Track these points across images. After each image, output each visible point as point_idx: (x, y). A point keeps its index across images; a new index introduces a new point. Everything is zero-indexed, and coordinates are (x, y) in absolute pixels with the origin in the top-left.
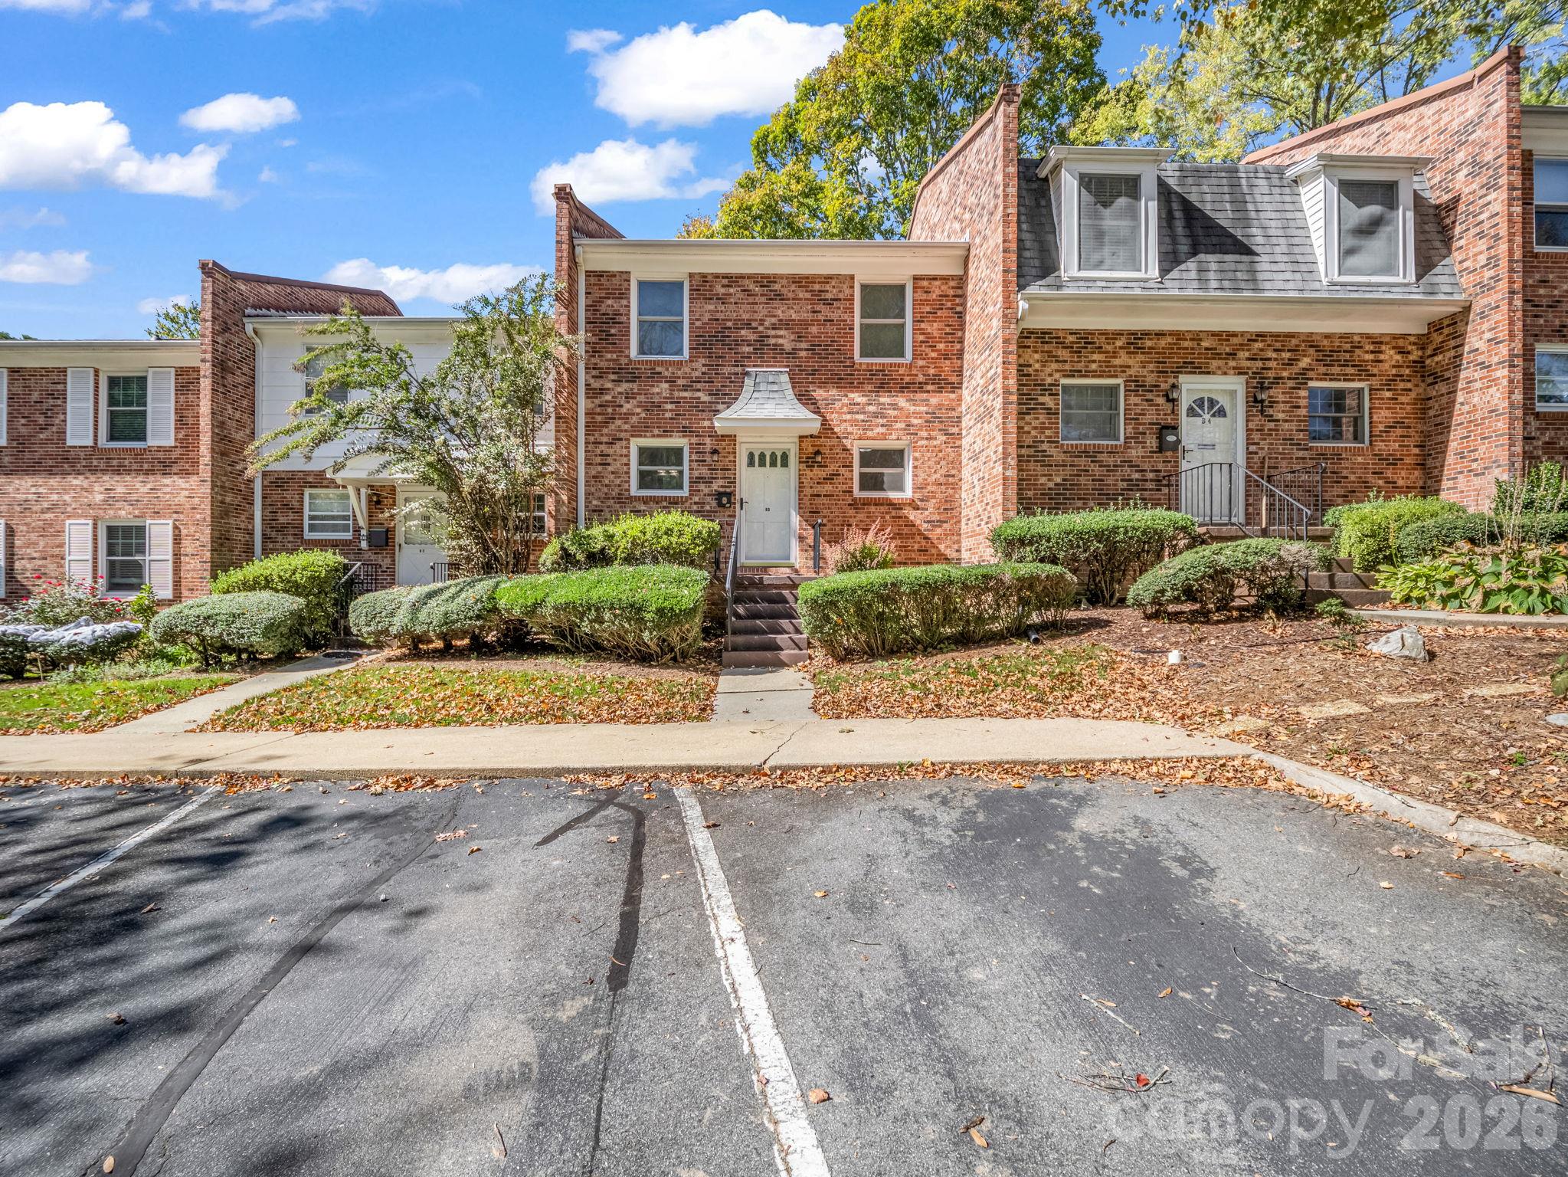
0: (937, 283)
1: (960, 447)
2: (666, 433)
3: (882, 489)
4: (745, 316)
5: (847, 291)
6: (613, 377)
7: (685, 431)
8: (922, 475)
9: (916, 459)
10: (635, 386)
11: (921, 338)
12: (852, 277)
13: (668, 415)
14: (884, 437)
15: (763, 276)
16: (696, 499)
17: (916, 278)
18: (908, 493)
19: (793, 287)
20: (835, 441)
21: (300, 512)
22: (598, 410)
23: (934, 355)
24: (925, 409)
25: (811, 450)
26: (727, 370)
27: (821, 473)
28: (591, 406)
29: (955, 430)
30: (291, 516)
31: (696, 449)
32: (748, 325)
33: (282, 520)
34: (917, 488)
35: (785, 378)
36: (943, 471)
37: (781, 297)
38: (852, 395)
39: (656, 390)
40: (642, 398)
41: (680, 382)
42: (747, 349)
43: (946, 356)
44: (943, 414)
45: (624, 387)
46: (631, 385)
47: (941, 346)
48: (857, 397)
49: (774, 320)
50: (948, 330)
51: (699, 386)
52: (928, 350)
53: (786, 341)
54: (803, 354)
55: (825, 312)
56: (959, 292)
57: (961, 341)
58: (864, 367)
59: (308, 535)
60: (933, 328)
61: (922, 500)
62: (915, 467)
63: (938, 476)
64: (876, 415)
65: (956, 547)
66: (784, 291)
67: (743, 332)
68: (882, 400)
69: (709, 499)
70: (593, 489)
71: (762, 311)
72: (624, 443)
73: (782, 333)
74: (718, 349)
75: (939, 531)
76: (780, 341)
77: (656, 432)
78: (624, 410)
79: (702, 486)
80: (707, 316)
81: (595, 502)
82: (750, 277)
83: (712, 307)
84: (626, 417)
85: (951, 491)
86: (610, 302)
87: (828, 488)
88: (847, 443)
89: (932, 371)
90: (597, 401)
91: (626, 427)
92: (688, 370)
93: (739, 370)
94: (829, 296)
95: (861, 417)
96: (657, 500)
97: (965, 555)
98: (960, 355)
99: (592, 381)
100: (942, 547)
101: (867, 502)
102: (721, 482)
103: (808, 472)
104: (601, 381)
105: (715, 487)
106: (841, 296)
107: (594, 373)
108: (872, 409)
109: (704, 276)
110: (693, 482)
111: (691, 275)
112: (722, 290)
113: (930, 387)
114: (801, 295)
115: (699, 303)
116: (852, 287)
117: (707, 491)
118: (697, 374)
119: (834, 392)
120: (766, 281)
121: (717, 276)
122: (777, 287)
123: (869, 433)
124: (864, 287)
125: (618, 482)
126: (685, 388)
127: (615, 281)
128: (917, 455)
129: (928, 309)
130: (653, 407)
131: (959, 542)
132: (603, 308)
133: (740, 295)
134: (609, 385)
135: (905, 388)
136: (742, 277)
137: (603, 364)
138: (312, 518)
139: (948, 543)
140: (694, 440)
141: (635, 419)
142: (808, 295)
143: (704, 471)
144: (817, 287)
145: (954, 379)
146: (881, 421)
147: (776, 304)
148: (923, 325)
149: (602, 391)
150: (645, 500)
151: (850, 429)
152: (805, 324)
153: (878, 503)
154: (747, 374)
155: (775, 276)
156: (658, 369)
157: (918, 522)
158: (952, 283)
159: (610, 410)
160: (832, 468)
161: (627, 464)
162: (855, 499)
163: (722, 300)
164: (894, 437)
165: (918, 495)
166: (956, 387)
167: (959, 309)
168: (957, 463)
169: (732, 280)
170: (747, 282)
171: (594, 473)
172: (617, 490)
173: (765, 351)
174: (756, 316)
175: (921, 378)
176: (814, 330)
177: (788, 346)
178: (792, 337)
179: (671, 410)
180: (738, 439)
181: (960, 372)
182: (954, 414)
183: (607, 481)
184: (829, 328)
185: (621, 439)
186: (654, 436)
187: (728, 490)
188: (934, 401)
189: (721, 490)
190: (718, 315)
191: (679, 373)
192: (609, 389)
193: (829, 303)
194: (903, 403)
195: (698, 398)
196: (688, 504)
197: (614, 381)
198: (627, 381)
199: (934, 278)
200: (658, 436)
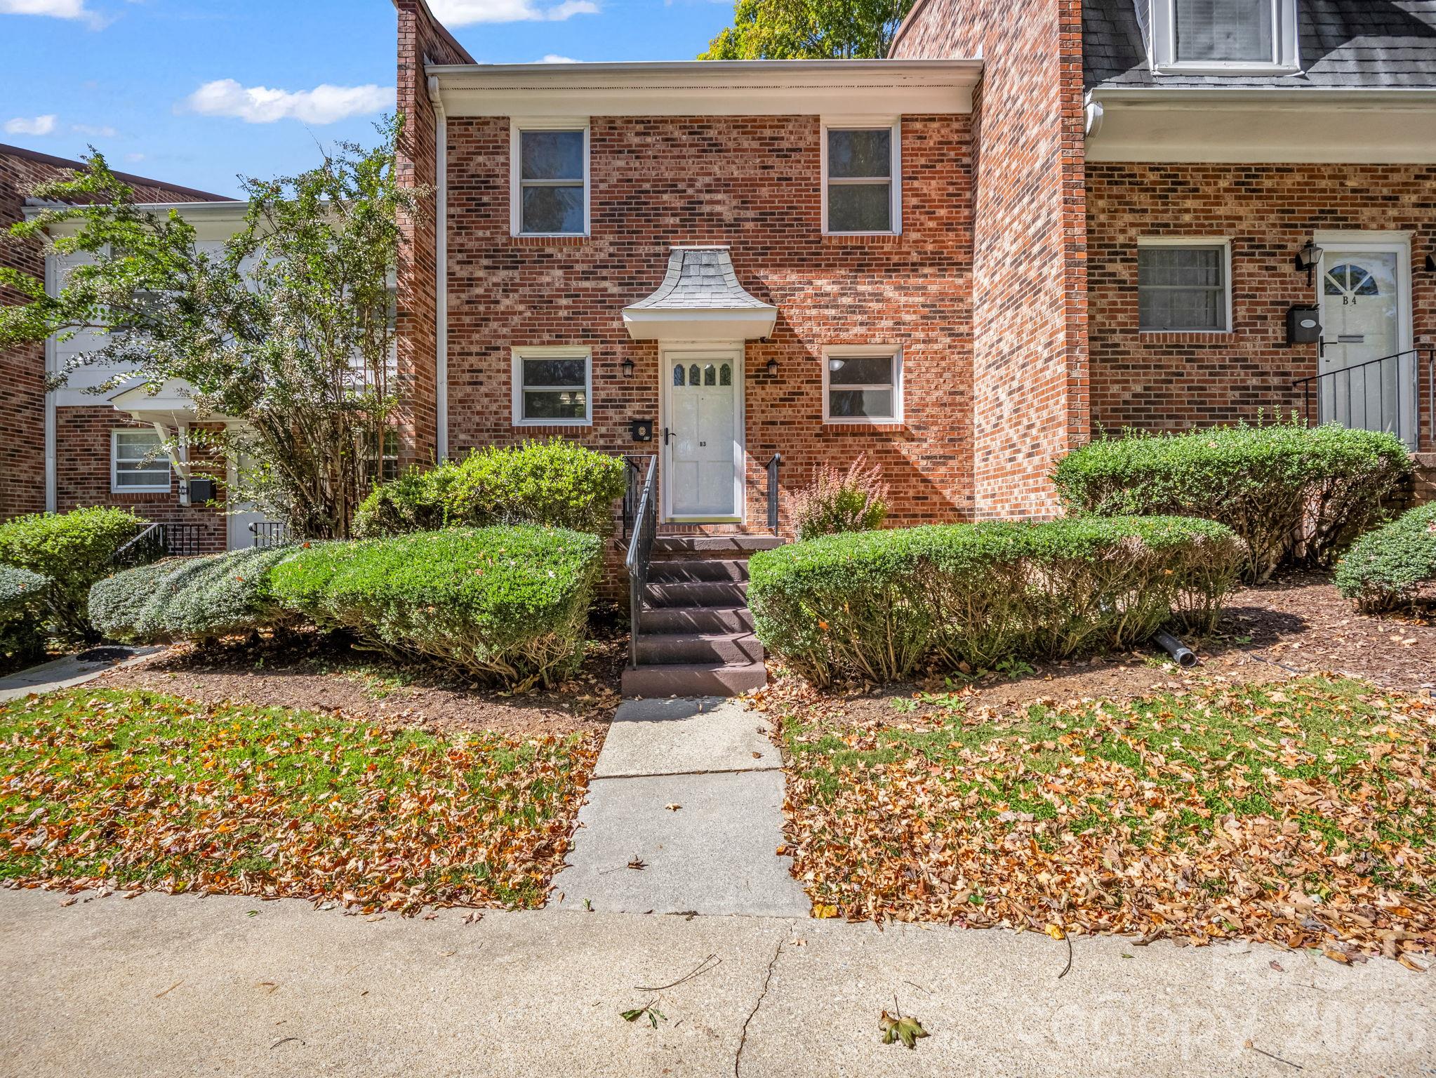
0: (936, 125)
1: (971, 352)
2: (560, 339)
3: (863, 414)
4: (669, 175)
5: (810, 139)
6: (485, 262)
7: (587, 336)
8: (918, 393)
9: (908, 370)
10: (516, 274)
11: (914, 201)
12: (817, 119)
13: (563, 313)
14: (864, 340)
15: (694, 119)
16: (603, 430)
17: (906, 119)
18: (898, 418)
19: (734, 134)
20: (795, 347)
21: (106, 458)
22: (466, 308)
23: (932, 224)
24: (921, 299)
25: (762, 359)
26: (643, 250)
27: (774, 392)
28: (455, 302)
29: (964, 329)
30: (94, 464)
31: (602, 360)
32: (672, 187)
33: (82, 469)
34: (910, 411)
35: (725, 259)
36: (947, 387)
37: (715, 149)
38: (819, 283)
39: (546, 279)
40: (526, 291)
41: (579, 267)
42: (671, 221)
43: (949, 226)
44: (947, 306)
45: (502, 274)
46: (510, 273)
47: (942, 212)
48: (825, 284)
49: (707, 180)
50: (951, 189)
51: (605, 272)
52: (923, 218)
53: (725, 207)
54: (749, 225)
55: (779, 167)
56: (967, 137)
57: (971, 205)
58: (834, 242)
59: (116, 489)
60: (932, 188)
61: (918, 428)
62: (908, 382)
63: (940, 393)
64: (852, 309)
65: (967, 492)
66: (722, 139)
67: (665, 197)
68: (861, 288)
69: (620, 429)
70: (460, 419)
71: (691, 166)
72: (502, 353)
73: (719, 197)
74: (631, 222)
75: (942, 470)
76: (718, 208)
77: (546, 337)
78: (501, 308)
79: (610, 412)
80: (616, 176)
81: (462, 437)
82: (673, 120)
83: (621, 163)
84: (504, 317)
85: (959, 415)
86: (481, 159)
87: (787, 412)
88: (812, 349)
89: (930, 247)
90: (464, 296)
91: (505, 331)
92: (589, 250)
93: (660, 249)
94: (785, 145)
95: (832, 312)
96: (548, 432)
97: (982, 503)
98: (970, 223)
99: (457, 268)
100: (947, 493)
101: (841, 432)
102: (637, 406)
103: (758, 390)
104: (470, 268)
105: (628, 413)
106: (802, 145)
107: (460, 257)
108: (846, 301)
109: (611, 120)
110: (599, 406)
111: (593, 120)
112: (637, 140)
113: (927, 270)
114: (746, 145)
115: (604, 159)
116: (817, 132)
117: (617, 418)
118: (603, 256)
119: (793, 277)
120: (697, 126)
121: (628, 120)
122: (712, 133)
123: (843, 335)
124: (832, 134)
125: (494, 407)
126: (586, 276)
127: (488, 130)
128: (910, 364)
129: (923, 161)
130: (540, 303)
131: (971, 485)
132: (472, 168)
133: (661, 146)
134: (481, 274)
135: (893, 270)
136: (664, 120)
137: (471, 245)
138: (121, 466)
139: (956, 487)
140: (599, 348)
141: (516, 319)
142: (755, 145)
143: (614, 391)
144: (768, 133)
145: (961, 258)
146: (859, 318)
147: (711, 157)
148: (916, 184)
149: (471, 282)
150: (532, 433)
151: (816, 329)
152: (752, 183)
153: (857, 432)
154: (672, 254)
155: (710, 118)
156: (549, 250)
157: (913, 458)
158: (956, 125)
159: (482, 308)
160: (792, 385)
161: (507, 383)
162: (824, 428)
163: (637, 153)
164: (878, 340)
165: (911, 421)
166: (964, 268)
167: (966, 160)
168: (965, 375)
169: (649, 125)
170: (670, 127)
171: (460, 395)
172: (492, 419)
173: (696, 223)
174: (683, 174)
175: (915, 257)
176: (765, 192)
177: (728, 216)
178: (734, 203)
179: (567, 307)
180: (661, 347)
181: (970, 249)
182: (962, 306)
183: (479, 408)
184: (785, 189)
185: (498, 349)
186: (543, 343)
187: (647, 417)
188: (933, 289)
189: (638, 417)
190: (631, 175)
191: (578, 256)
192: (480, 279)
193: (784, 154)
194: (889, 292)
195: (605, 289)
196: (591, 438)
197: (487, 268)
198: (506, 268)
199: (931, 119)
200: (549, 343)
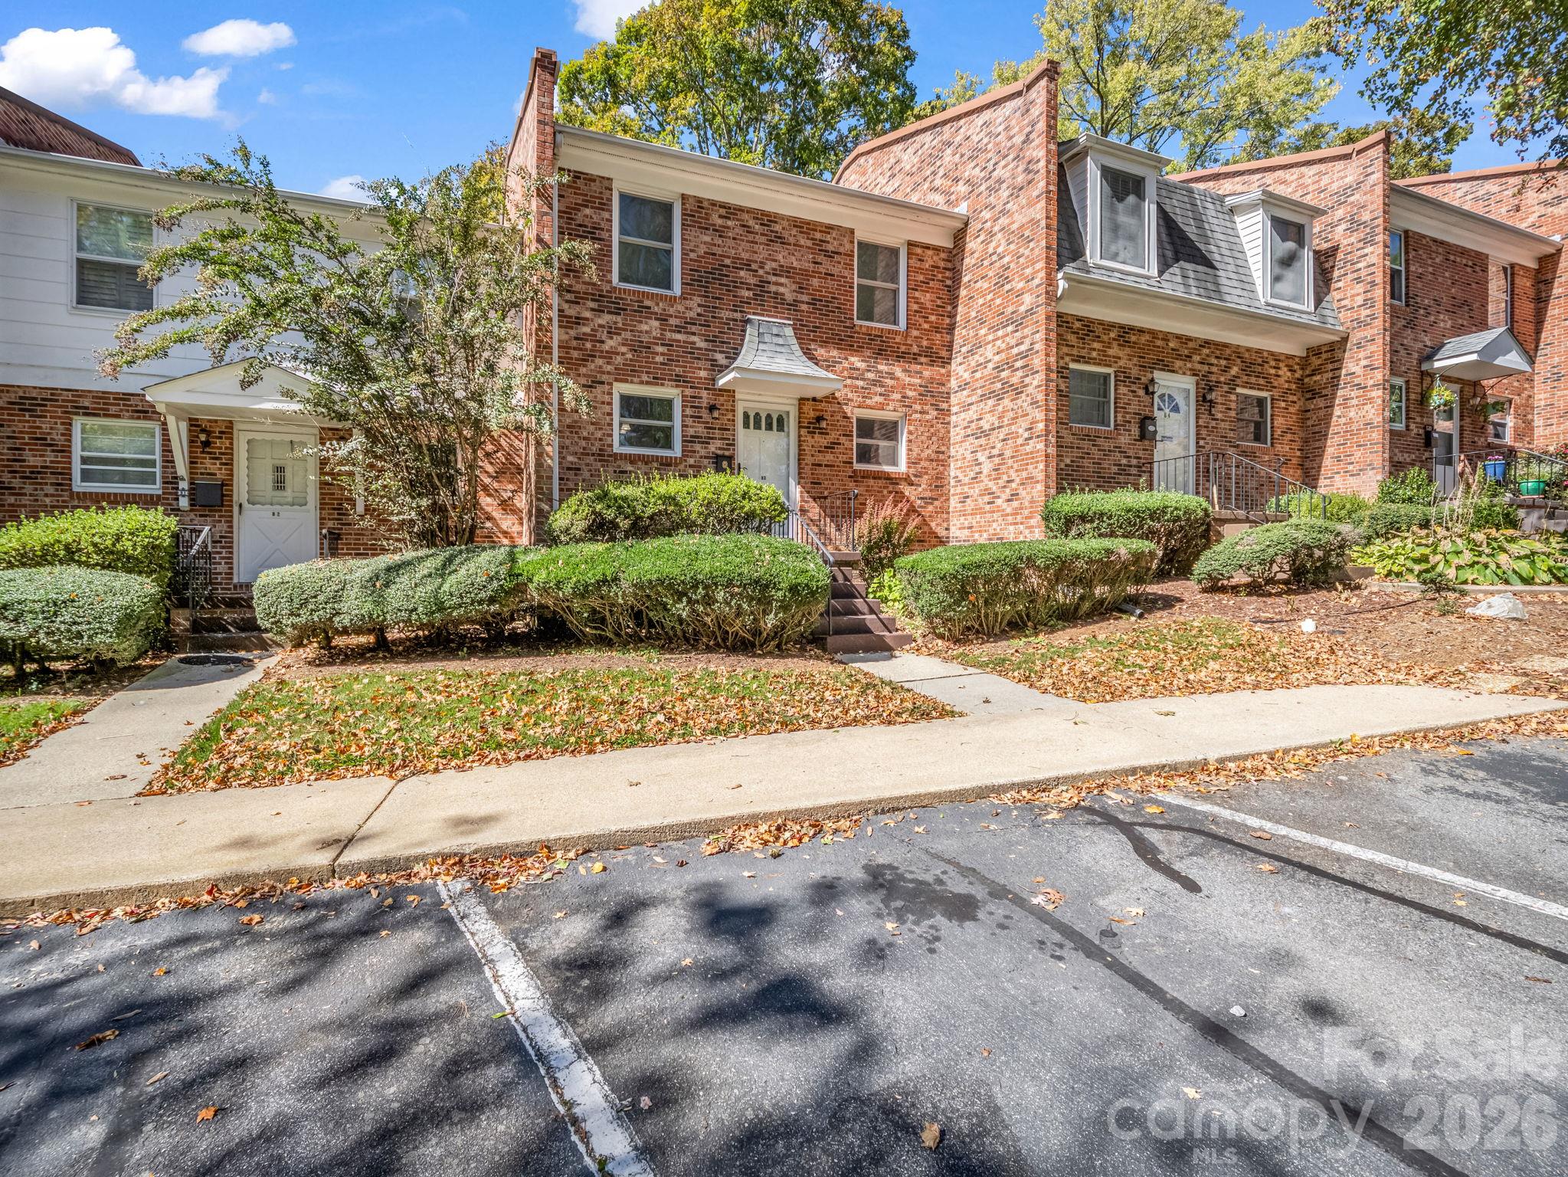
0: (930, 252)
1: (949, 423)
2: (656, 381)
3: (877, 462)
4: (745, 256)
5: (848, 246)
6: (592, 304)
7: (679, 380)
8: (916, 451)
9: (910, 433)
10: (619, 319)
11: (915, 307)
12: (852, 231)
13: (659, 359)
14: (881, 407)
15: (764, 213)
16: (691, 461)
17: (911, 244)
18: (902, 467)
19: (794, 232)
20: (835, 408)
21: (67, 450)
22: (574, 343)
23: (926, 326)
24: (918, 381)
25: (812, 414)
26: (725, 314)
27: (822, 441)
28: (565, 337)
29: (944, 406)
31: (689, 402)
32: (747, 265)
34: (911, 463)
35: (789, 331)
36: (934, 447)
37: (780, 239)
38: (852, 359)
39: (645, 327)
40: (628, 335)
41: (673, 321)
42: (747, 293)
43: (937, 329)
44: (934, 387)
45: (605, 319)
46: (614, 318)
47: (933, 318)
48: (857, 361)
49: (774, 265)
50: (939, 302)
51: (694, 329)
52: (921, 320)
53: (787, 291)
54: (804, 307)
55: (827, 265)
56: (949, 265)
57: (952, 316)
58: (864, 330)
60: (926, 298)
61: (915, 476)
62: (910, 441)
63: (929, 451)
64: (875, 383)
65: (945, 525)
66: (786, 234)
67: (742, 273)
68: (881, 367)
69: (706, 461)
70: (568, 442)
71: (762, 253)
72: (606, 387)
73: (783, 280)
74: (715, 289)
75: (930, 508)
76: (782, 290)
77: (645, 378)
78: (606, 347)
79: (698, 447)
80: (703, 248)
81: (570, 458)
82: (749, 211)
83: (707, 239)
84: (609, 356)
85: (941, 468)
86: (588, 211)
87: (829, 457)
88: (848, 409)
89: (925, 343)
90: (572, 333)
91: (609, 368)
92: (681, 308)
93: (738, 316)
94: (830, 248)
95: (860, 383)
96: (646, 460)
97: (954, 532)
98: (951, 329)
99: (566, 306)
100: (933, 525)
101: (866, 475)
102: (719, 443)
103: (809, 438)
104: (578, 308)
105: (712, 448)
106: (841, 250)
107: (569, 297)
108: (870, 375)
109: (699, 200)
110: (687, 441)
111: (684, 197)
112: (720, 221)
113: (923, 360)
114: (802, 242)
115: (693, 232)
116: (852, 242)
117: (703, 452)
118: (692, 314)
119: (835, 353)
120: (767, 219)
121: (713, 203)
122: (777, 228)
123: (868, 402)
124: (863, 245)
125: (599, 435)
126: (678, 329)
127: (595, 186)
128: (912, 428)
129: (921, 278)
130: (640, 347)
131: (947, 520)
132: (579, 218)
133: (739, 231)
134: (588, 314)
135: (901, 357)
136: (741, 209)
137: (578, 287)
138: (85, 461)
139: (939, 521)
140: (688, 392)
141: (619, 359)
142: (809, 243)
143: (700, 430)
144: (818, 235)
145: (944, 354)
146: (879, 390)
147: (777, 247)
148: (917, 294)
149: (579, 321)
150: (633, 459)
151: (850, 395)
152: (806, 274)
153: (877, 476)
154: (748, 321)
155: (776, 215)
156: (647, 303)
157: (913, 498)
158: (943, 255)
159: (588, 345)
160: (833, 436)
161: (610, 414)
162: (855, 471)
163: (720, 232)
164: (890, 408)
165: (912, 471)
166: (946, 362)
167: (949, 282)
168: (945, 440)
169: (731, 211)
170: (746, 216)
171: (568, 421)
172: (597, 444)
173: (764, 297)
174: (755, 257)
175: (915, 349)
176: (815, 282)
177: (789, 297)
178: (794, 287)
179: (663, 354)
180: (738, 396)
181: (950, 347)
182: (944, 389)
183: (585, 434)
184: (831, 283)
185: (603, 383)
186: (642, 383)
187: (727, 453)
188: (927, 374)
189: (720, 452)
190: (715, 250)
191: (672, 311)
192: (587, 319)
193: (830, 255)
194: (898, 372)
195: (694, 343)
196: (681, 467)
197: (593, 310)
198: (610, 313)
199: (927, 247)
200: (648, 383)
